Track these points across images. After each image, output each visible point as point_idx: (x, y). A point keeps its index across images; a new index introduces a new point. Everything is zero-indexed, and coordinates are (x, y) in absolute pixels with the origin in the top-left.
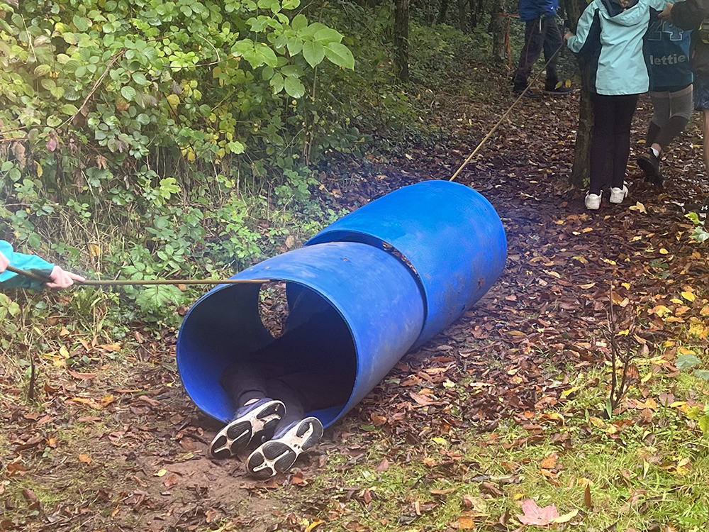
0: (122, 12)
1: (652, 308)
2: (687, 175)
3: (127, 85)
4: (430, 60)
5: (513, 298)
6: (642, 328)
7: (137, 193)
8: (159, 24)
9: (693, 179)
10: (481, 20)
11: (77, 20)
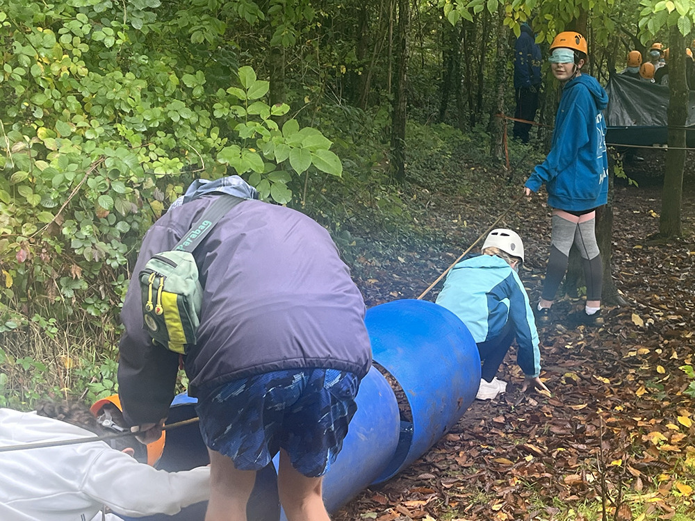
0: (107, 117)
1: (646, 434)
2: (683, 284)
3: (105, 193)
4: (428, 160)
5: (502, 420)
6: (636, 458)
7: (113, 303)
8: (145, 129)
9: (690, 289)
10: (480, 120)
11: (60, 126)
